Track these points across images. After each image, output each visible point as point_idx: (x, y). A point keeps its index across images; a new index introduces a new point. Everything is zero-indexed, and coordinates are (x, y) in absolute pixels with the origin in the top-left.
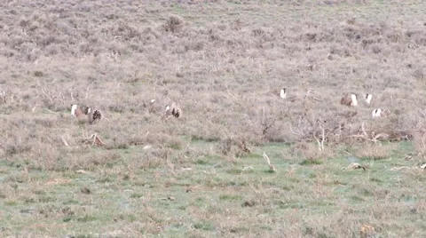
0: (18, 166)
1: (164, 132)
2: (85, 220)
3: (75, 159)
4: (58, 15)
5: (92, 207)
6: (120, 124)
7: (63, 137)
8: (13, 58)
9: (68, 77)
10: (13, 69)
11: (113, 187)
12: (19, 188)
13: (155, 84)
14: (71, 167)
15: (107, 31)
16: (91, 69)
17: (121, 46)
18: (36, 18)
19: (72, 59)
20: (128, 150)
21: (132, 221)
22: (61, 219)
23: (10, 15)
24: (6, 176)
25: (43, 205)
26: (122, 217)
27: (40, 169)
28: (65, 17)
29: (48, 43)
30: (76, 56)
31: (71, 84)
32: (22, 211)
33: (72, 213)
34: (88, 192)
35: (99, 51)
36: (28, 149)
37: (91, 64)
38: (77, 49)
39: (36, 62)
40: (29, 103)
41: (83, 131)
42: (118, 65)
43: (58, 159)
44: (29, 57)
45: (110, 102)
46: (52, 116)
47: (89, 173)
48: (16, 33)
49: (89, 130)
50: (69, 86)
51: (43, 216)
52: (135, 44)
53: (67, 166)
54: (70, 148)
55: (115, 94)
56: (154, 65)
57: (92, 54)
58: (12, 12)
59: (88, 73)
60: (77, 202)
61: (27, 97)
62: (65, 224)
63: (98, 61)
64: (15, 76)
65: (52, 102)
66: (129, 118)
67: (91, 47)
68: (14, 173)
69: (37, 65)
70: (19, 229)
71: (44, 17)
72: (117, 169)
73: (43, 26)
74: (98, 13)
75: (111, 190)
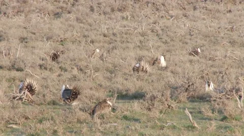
1: (91, 89)
13: (83, 43)
42: (47, 26)
52: (65, 5)
56: (82, 25)
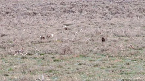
0: (105, 56)
2: (127, 74)
3: (124, 53)
4: (119, 4)
5: (130, 69)
6: (140, 41)
7: (120, 45)
8: (103, 19)
9: (122, 25)
10: (103, 22)
11: (137, 63)
12: (105, 63)
14: (123, 56)
15: (135, 10)
16: (130, 22)
17: (140, 14)
18: (111, 5)
19: (123, 19)
20: (142, 50)
21: (143, 74)
22: (119, 74)
23: (102, 4)
24: (101, 59)
25: (113, 69)
26: (140, 73)
27: (112, 56)
28: (121, 5)
29: (115, 14)
30: (125, 18)
31: (123, 28)
32: (106, 71)
33: (123, 71)
34: (129, 64)
35: (133, 16)
36: (108, 50)
37: (130, 21)
38: (125, 16)
39: (111, 20)
40: (109, 34)
41: (127, 44)
43: (119, 53)
44: (109, 18)
45: (136, 34)
46: (116, 38)
47: (129, 58)
48: (104, 10)
49: (129, 43)
50: (122, 28)
51: (113, 72)
53: (121, 55)
54: (123, 50)
55: (138, 31)
57: (130, 17)
58: (103, 3)
59: (129, 24)
60: (125, 68)
61: (108, 32)
62: (121, 75)
63: (132, 20)
64: (104, 25)
65: (116, 34)
66: (143, 39)
67: (130, 15)
68: (104, 58)
69: (111, 21)
70: (105, 77)
71: (114, 5)
72: (139, 57)
73: (113, 7)
74: (132, 3)
75: (136, 64)
